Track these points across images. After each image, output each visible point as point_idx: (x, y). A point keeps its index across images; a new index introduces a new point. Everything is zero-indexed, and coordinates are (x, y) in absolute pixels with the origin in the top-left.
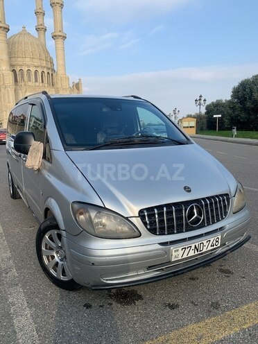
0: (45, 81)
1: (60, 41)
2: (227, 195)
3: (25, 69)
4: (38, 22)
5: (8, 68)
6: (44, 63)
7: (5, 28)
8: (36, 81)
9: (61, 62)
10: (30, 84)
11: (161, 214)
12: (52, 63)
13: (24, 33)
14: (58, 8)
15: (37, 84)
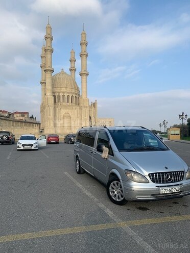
0: (74, 102)
1: (84, 77)
2: (183, 171)
3: (61, 94)
4: (71, 65)
5: (51, 94)
6: (74, 91)
7: (51, 70)
8: (68, 102)
9: (84, 90)
10: (64, 104)
11: (156, 176)
12: (78, 90)
13: (63, 72)
14: (84, 57)
15: (68, 104)
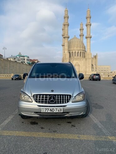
0: (82, 56)
1: (89, 39)
2: (70, 95)
3: (74, 51)
4: (81, 33)
5: (67, 52)
6: (82, 49)
7: (68, 37)
8: (78, 56)
9: (88, 47)
10: (75, 57)
11: (40, 97)
12: (85, 48)
13: (75, 38)
14: (89, 26)
15: (78, 57)
